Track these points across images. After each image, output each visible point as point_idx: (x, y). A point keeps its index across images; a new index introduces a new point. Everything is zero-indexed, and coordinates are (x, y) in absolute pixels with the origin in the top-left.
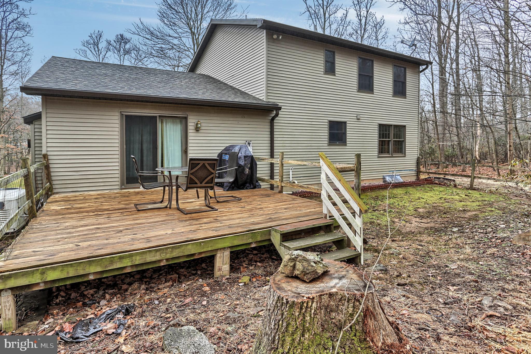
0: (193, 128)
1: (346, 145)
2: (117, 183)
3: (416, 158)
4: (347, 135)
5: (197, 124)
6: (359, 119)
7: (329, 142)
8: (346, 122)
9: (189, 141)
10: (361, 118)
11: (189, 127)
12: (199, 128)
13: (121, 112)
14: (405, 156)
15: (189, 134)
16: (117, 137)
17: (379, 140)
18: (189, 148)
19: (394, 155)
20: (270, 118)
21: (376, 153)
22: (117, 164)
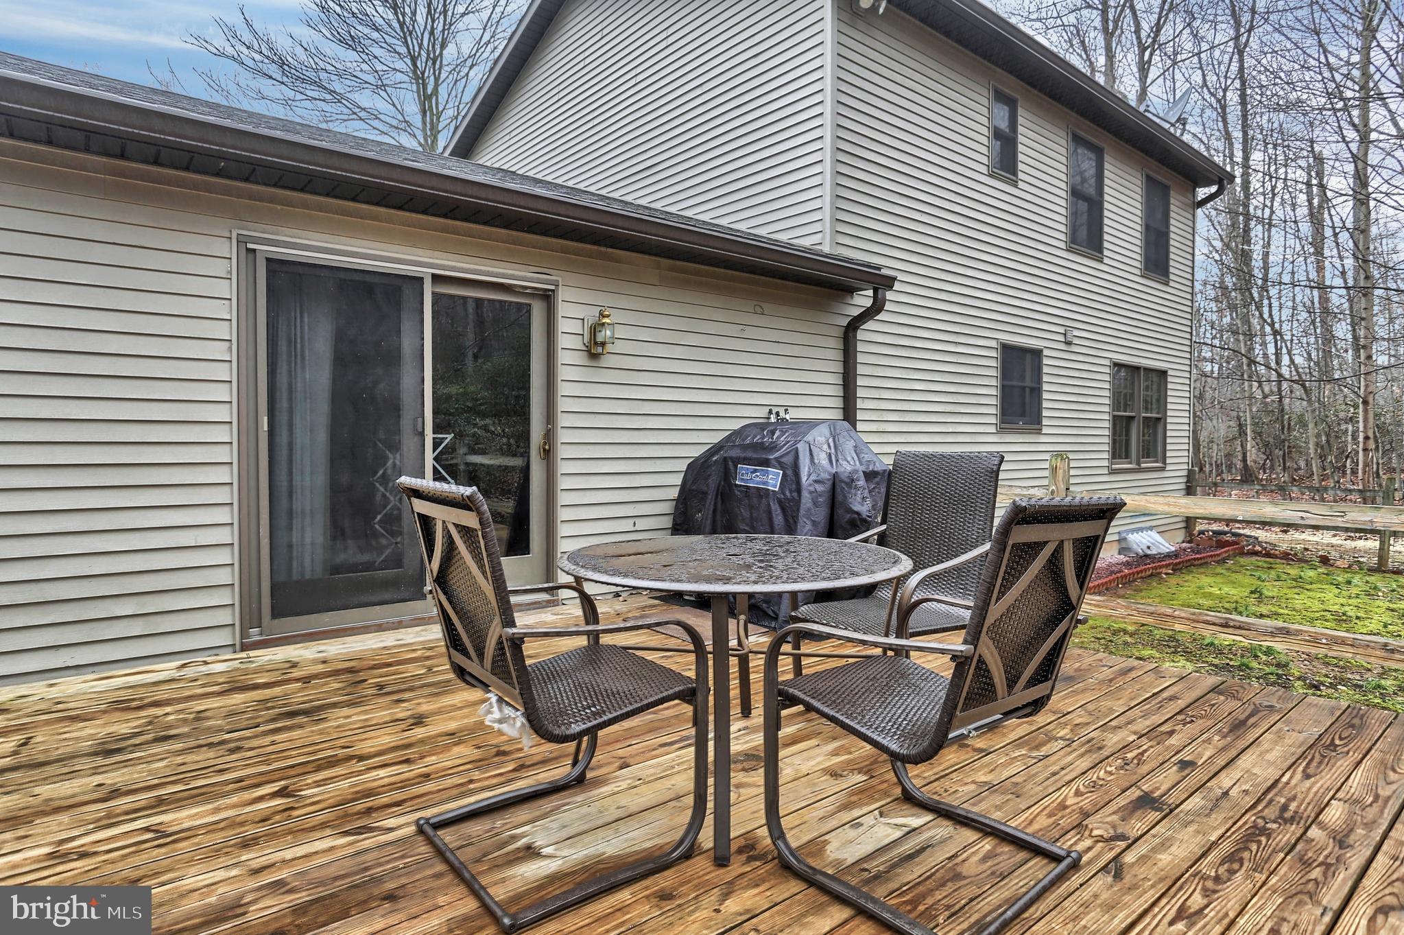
0: (577, 343)
1: (1039, 432)
2: (225, 617)
3: (1185, 473)
4: (1045, 396)
5: (595, 329)
6: (1069, 343)
7: (1002, 422)
8: (1041, 351)
9: (563, 405)
10: (1076, 341)
11: (563, 341)
12: (603, 344)
13: (241, 241)
14: (1163, 469)
15: (563, 373)
16: (222, 372)
17: (1114, 416)
18: (563, 436)
19: (1143, 465)
20: (845, 322)
21: (1103, 457)
22: (222, 516)
